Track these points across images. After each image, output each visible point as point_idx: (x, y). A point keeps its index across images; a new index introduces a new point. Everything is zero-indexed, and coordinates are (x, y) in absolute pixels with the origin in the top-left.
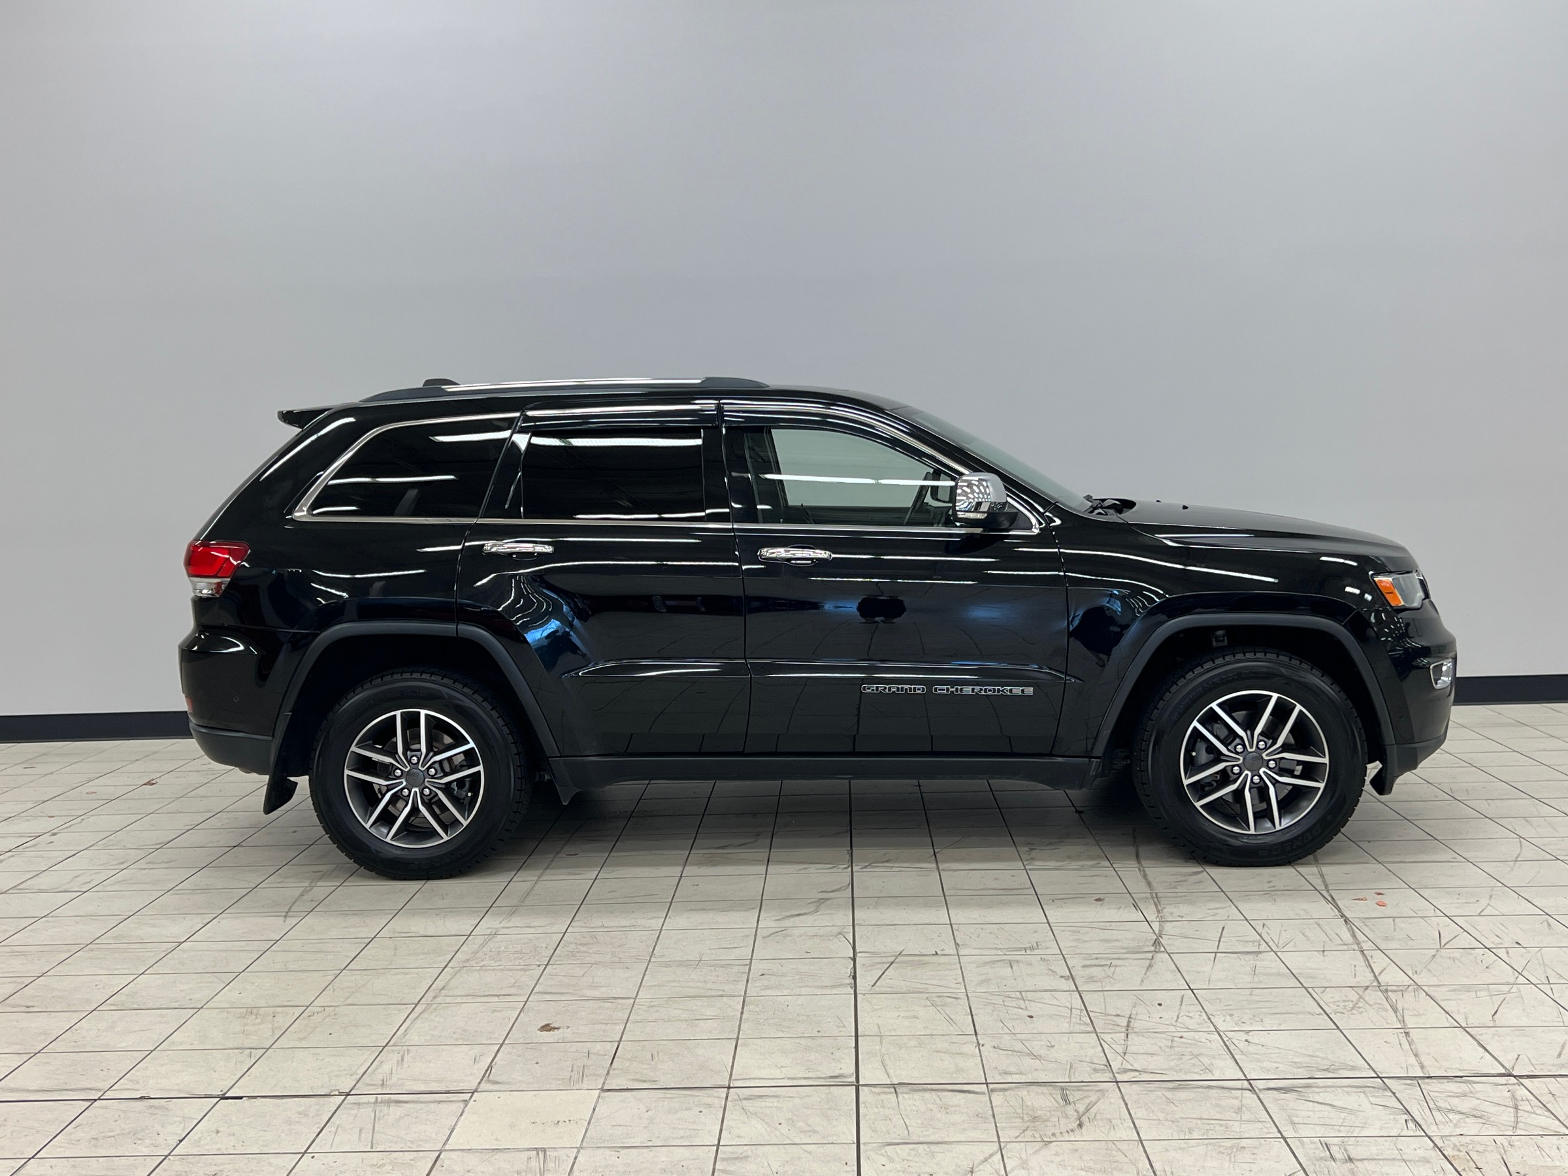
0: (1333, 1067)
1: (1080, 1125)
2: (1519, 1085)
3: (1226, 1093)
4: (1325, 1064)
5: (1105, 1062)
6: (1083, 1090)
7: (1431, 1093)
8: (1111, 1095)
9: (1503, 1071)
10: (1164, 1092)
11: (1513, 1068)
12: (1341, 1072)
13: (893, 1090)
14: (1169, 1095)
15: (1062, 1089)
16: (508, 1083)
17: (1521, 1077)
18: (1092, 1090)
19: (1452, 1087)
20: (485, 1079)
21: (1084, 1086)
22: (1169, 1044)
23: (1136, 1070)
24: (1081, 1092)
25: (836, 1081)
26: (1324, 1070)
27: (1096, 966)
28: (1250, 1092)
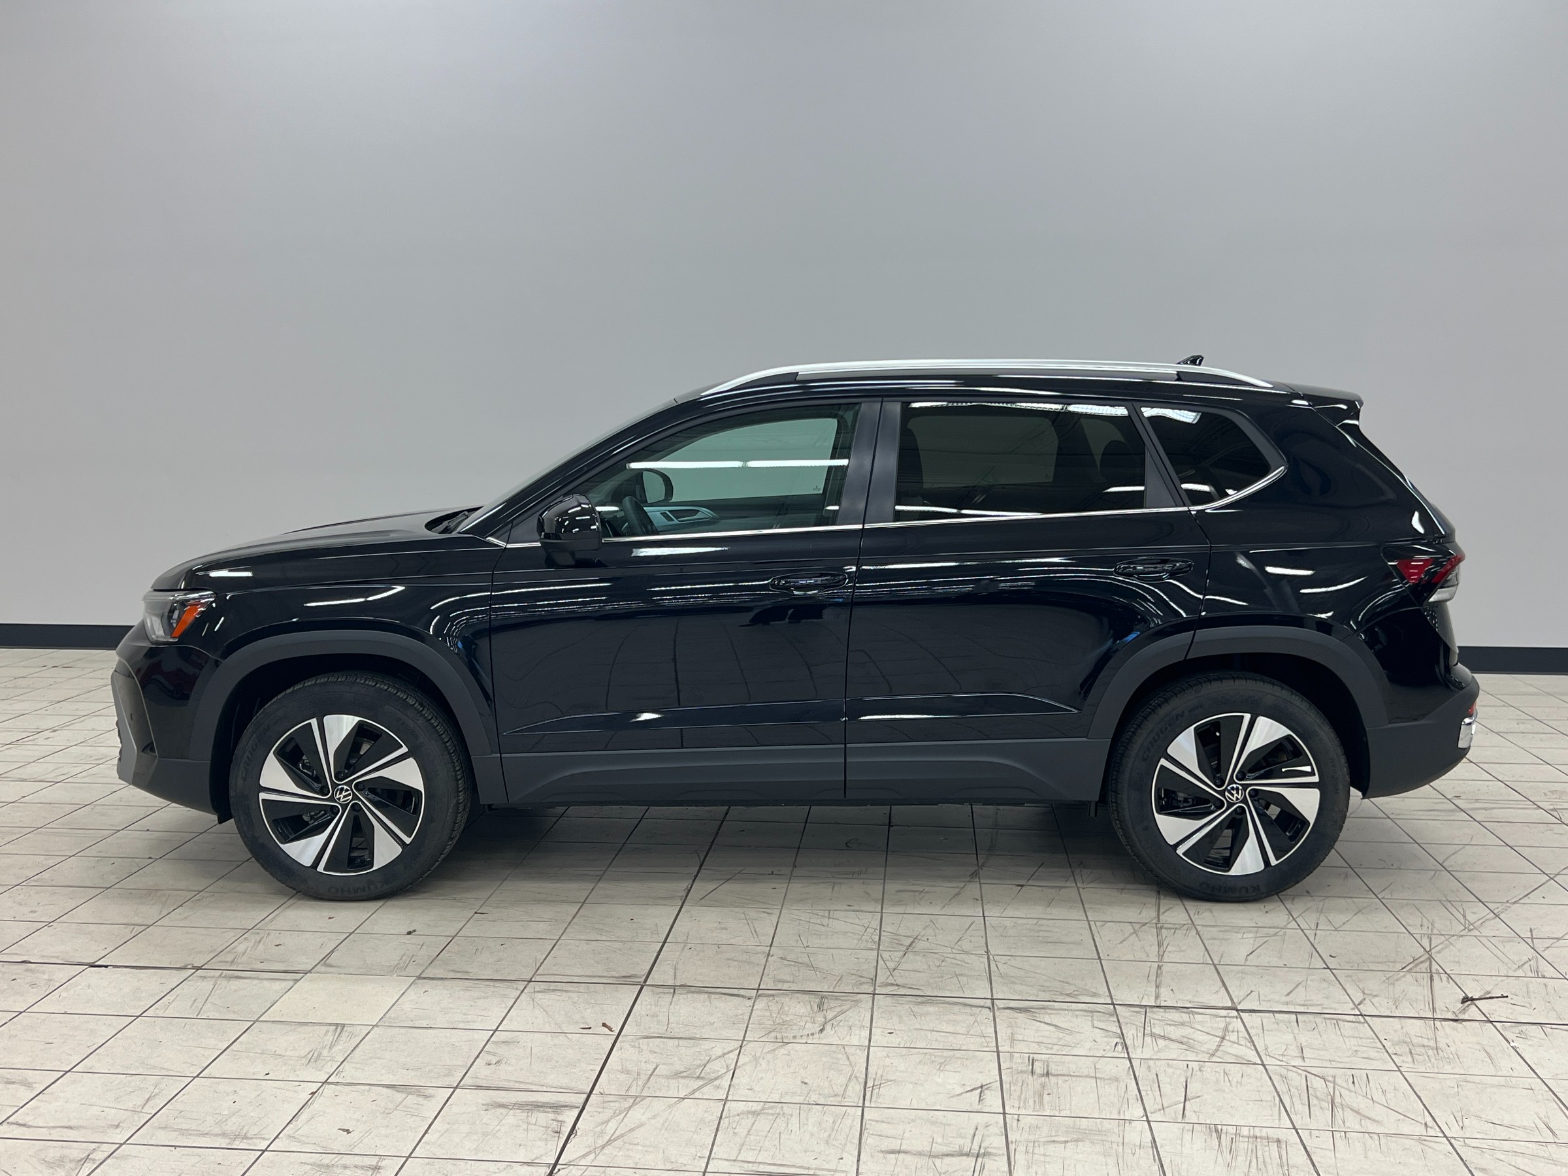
0: (1076, 993)
1: (822, 1031)
2: (1237, 1018)
3: (968, 1010)
4: (1069, 989)
5: (872, 976)
6: (840, 1000)
7: (1152, 1020)
8: (863, 1006)
9: (1229, 1004)
10: (911, 1006)
11: (1240, 1003)
12: (1080, 997)
13: (673, 990)
14: (916, 1009)
15: (822, 998)
16: (338, 967)
17: (1243, 1011)
18: (848, 1000)
19: (1175, 1016)
20: (323, 962)
21: (843, 996)
22: (938, 964)
23: (897, 985)
24: (838, 1002)
25: (625, 980)
26: (1067, 995)
27: (909, 891)
28: (988, 1009)
